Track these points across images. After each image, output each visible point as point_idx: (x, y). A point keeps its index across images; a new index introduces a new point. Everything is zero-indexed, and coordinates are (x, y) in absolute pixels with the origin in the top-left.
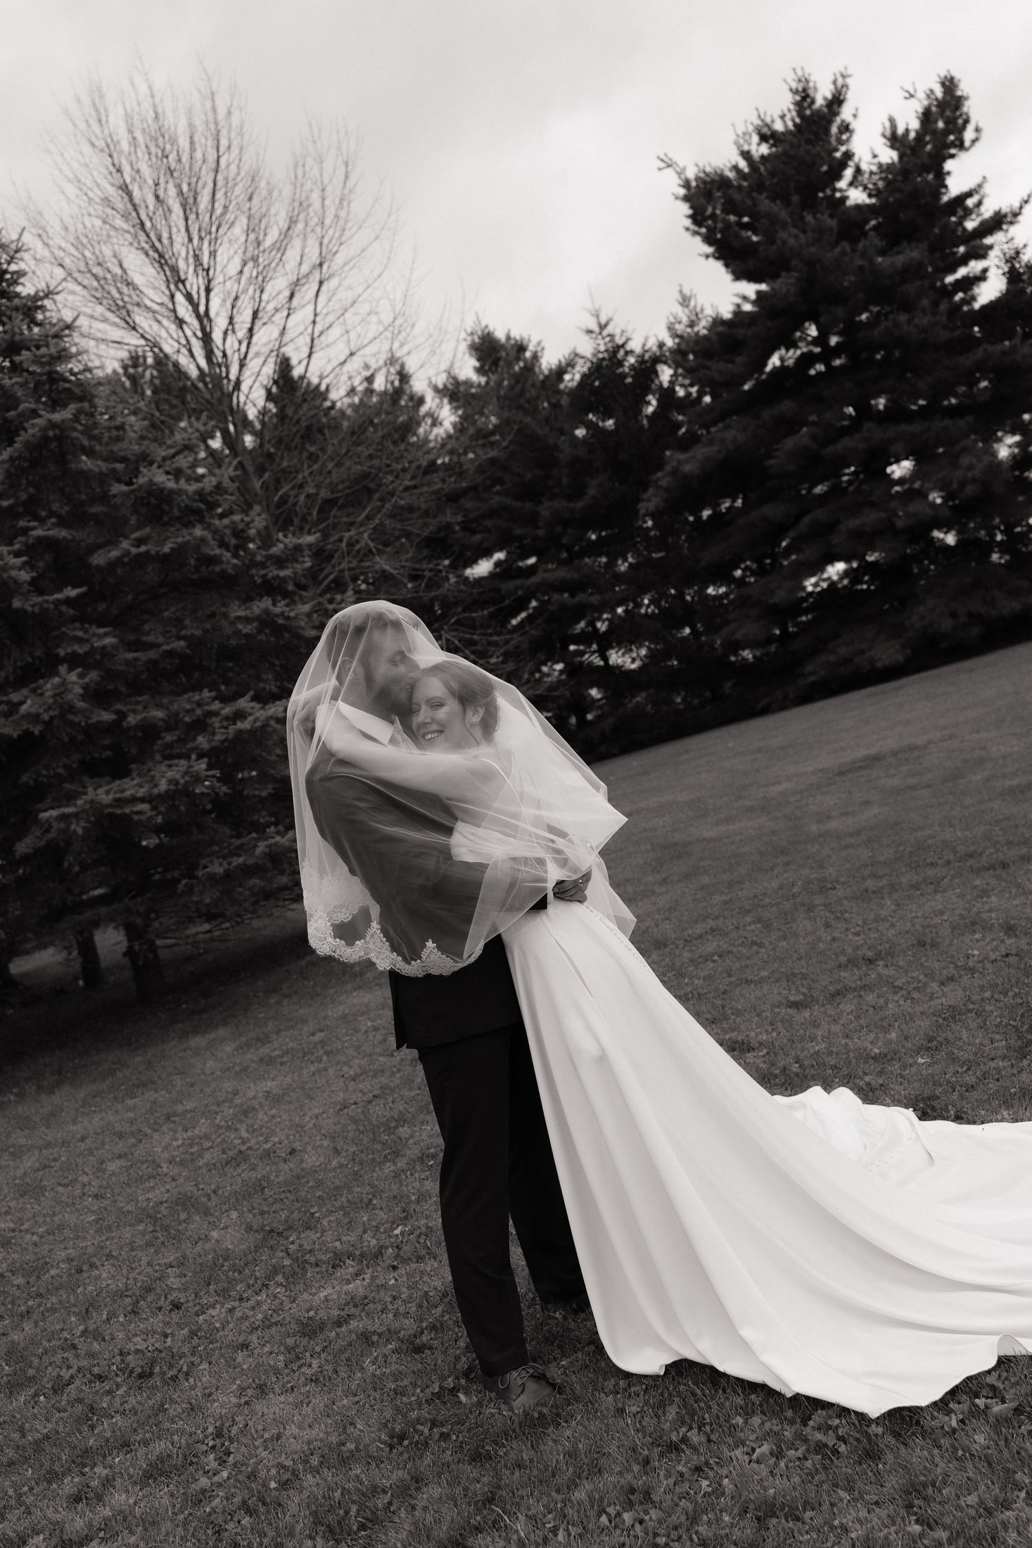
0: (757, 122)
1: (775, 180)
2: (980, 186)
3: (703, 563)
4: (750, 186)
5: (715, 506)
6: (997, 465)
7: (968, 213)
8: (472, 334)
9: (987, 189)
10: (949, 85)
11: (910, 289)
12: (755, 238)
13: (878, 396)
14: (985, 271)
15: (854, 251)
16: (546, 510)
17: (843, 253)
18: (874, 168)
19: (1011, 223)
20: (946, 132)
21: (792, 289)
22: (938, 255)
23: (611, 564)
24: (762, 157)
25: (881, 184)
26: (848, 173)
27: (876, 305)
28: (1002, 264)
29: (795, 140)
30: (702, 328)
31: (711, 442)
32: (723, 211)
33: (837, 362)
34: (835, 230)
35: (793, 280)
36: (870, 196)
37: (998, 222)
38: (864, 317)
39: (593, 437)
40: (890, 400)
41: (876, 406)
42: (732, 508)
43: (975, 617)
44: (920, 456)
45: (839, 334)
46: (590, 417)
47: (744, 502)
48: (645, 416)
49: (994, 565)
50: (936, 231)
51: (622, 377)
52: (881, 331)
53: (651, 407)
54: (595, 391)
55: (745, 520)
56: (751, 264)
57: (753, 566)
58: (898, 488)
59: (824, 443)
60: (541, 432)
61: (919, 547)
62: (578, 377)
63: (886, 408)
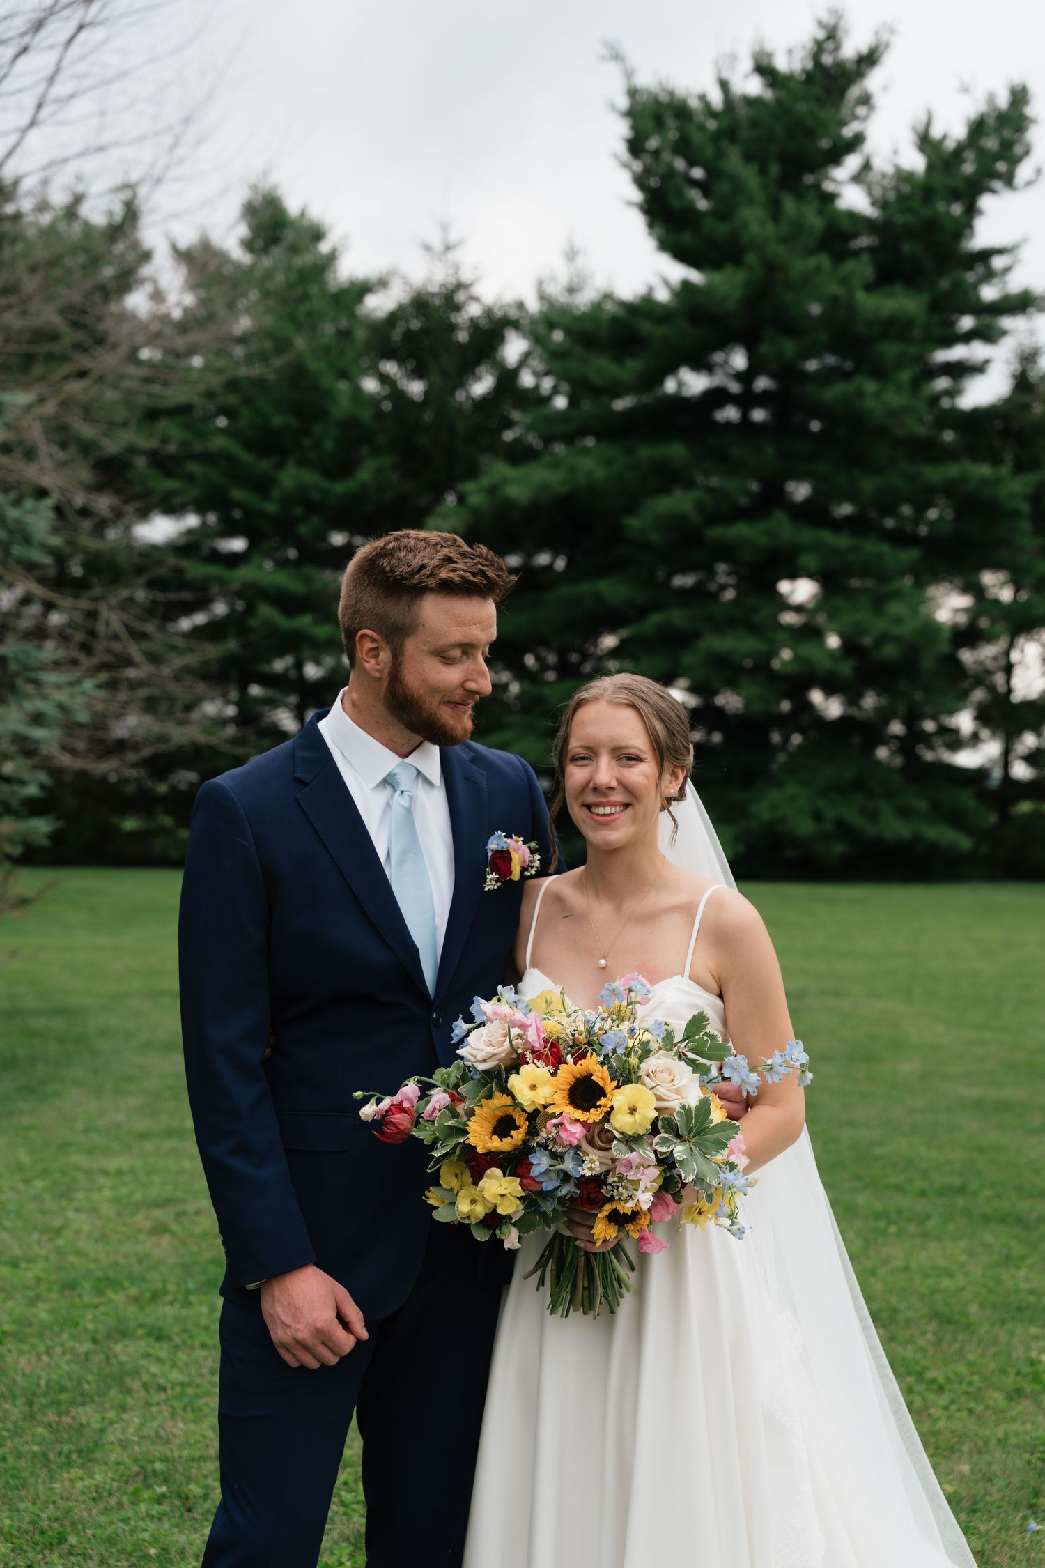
0: (758, 45)
1: (756, 133)
2: (1017, 245)
4: (718, 130)
5: (529, 555)
6: (931, 628)
7: (990, 275)
9: (1025, 253)
10: (1019, 96)
11: (890, 350)
12: (702, 204)
13: (800, 477)
14: (987, 362)
15: (833, 271)
16: (291, 477)
17: (818, 270)
18: (889, 170)
19: (1042, 310)
20: (998, 156)
22: (936, 318)
24: (746, 98)
25: (892, 194)
26: (852, 163)
27: (834, 354)
28: (1012, 361)
29: (799, 92)
30: (584, 299)
31: (556, 464)
32: (672, 150)
33: (758, 415)
34: (818, 233)
35: (739, 281)
36: (873, 204)
37: (1023, 303)
38: (812, 365)
39: (386, 398)
40: (816, 492)
41: (793, 492)
42: (549, 568)
43: (844, 829)
44: (830, 582)
45: (773, 376)
46: (390, 368)
47: (568, 565)
48: (469, 397)
49: (879, 764)
50: (944, 284)
51: (453, 328)
52: (831, 394)
53: (482, 386)
54: (409, 335)
55: (564, 591)
56: (687, 238)
57: (552, 659)
58: (789, 618)
59: (712, 518)
60: (313, 365)
61: (786, 706)
62: (392, 306)
63: (806, 501)
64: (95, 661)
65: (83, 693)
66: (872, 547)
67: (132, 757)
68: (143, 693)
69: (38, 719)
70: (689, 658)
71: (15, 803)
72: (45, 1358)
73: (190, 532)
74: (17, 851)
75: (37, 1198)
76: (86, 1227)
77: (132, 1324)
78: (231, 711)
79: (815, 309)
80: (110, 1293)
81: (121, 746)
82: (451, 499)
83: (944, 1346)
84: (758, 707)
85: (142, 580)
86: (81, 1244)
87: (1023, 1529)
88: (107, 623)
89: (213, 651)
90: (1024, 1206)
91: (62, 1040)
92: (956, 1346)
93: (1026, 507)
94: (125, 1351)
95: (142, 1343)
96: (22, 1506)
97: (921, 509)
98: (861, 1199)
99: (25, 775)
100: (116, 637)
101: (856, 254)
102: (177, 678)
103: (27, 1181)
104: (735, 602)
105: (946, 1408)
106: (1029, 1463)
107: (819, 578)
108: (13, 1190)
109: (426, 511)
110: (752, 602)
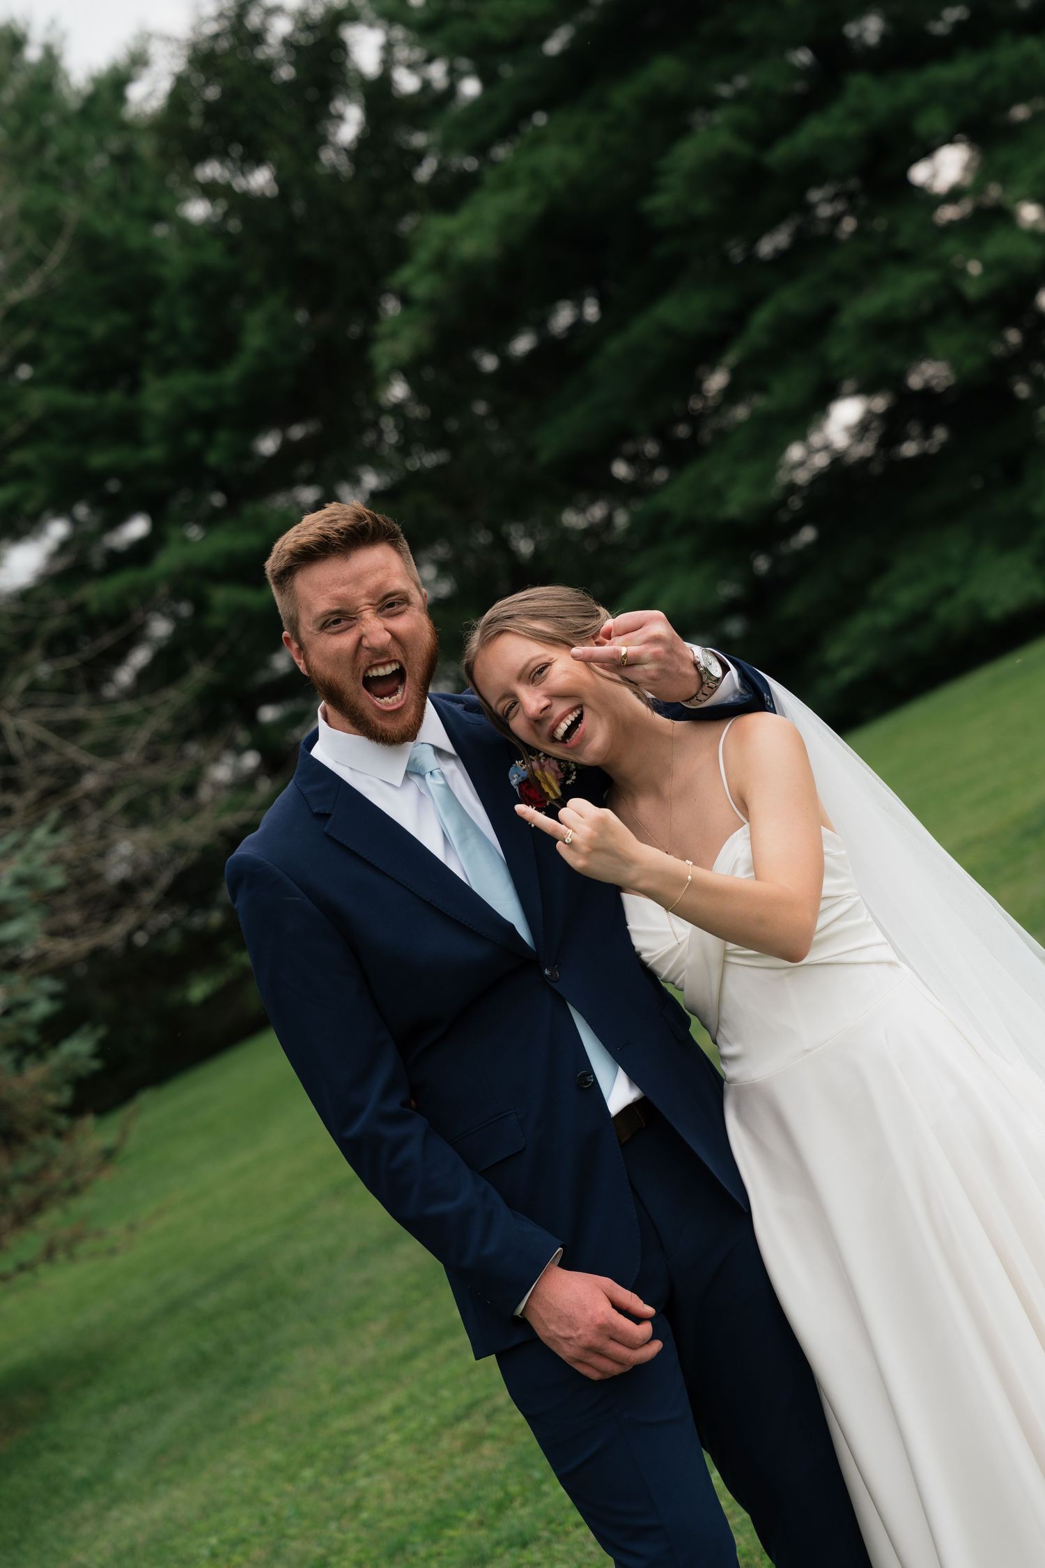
3: (545, 456)
5: (541, 325)
13: (859, 12)
31: (508, 181)
39: (226, 215)
40: (889, 19)
41: (860, 36)
42: (579, 325)
44: (979, 132)
46: (211, 170)
47: (603, 307)
48: (340, 150)
51: (267, 68)
54: (212, 112)
55: (614, 346)
57: (651, 448)
58: (948, 213)
59: (765, 138)
60: (105, 226)
61: (1013, 336)
62: (165, 85)
63: (884, 38)
64: (31, 795)
65: (40, 847)
66: (1010, 54)
67: (148, 896)
68: (117, 803)
70: (837, 349)
71: (31, 1037)
73: (64, 547)
74: (65, 1096)
75: (315, 1487)
76: (387, 1485)
77: (487, 1547)
78: (251, 760)
80: (447, 1533)
81: (127, 890)
82: (391, 307)
84: (972, 363)
85: (35, 653)
86: (390, 1503)
88: (20, 735)
89: (176, 697)
91: (251, 1305)
99: (24, 994)
100: (42, 747)
102: (153, 758)
103: (292, 1479)
104: (859, 233)
107: (959, 136)
108: (280, 1495)
109: (366, 341)
110: (880, 224)
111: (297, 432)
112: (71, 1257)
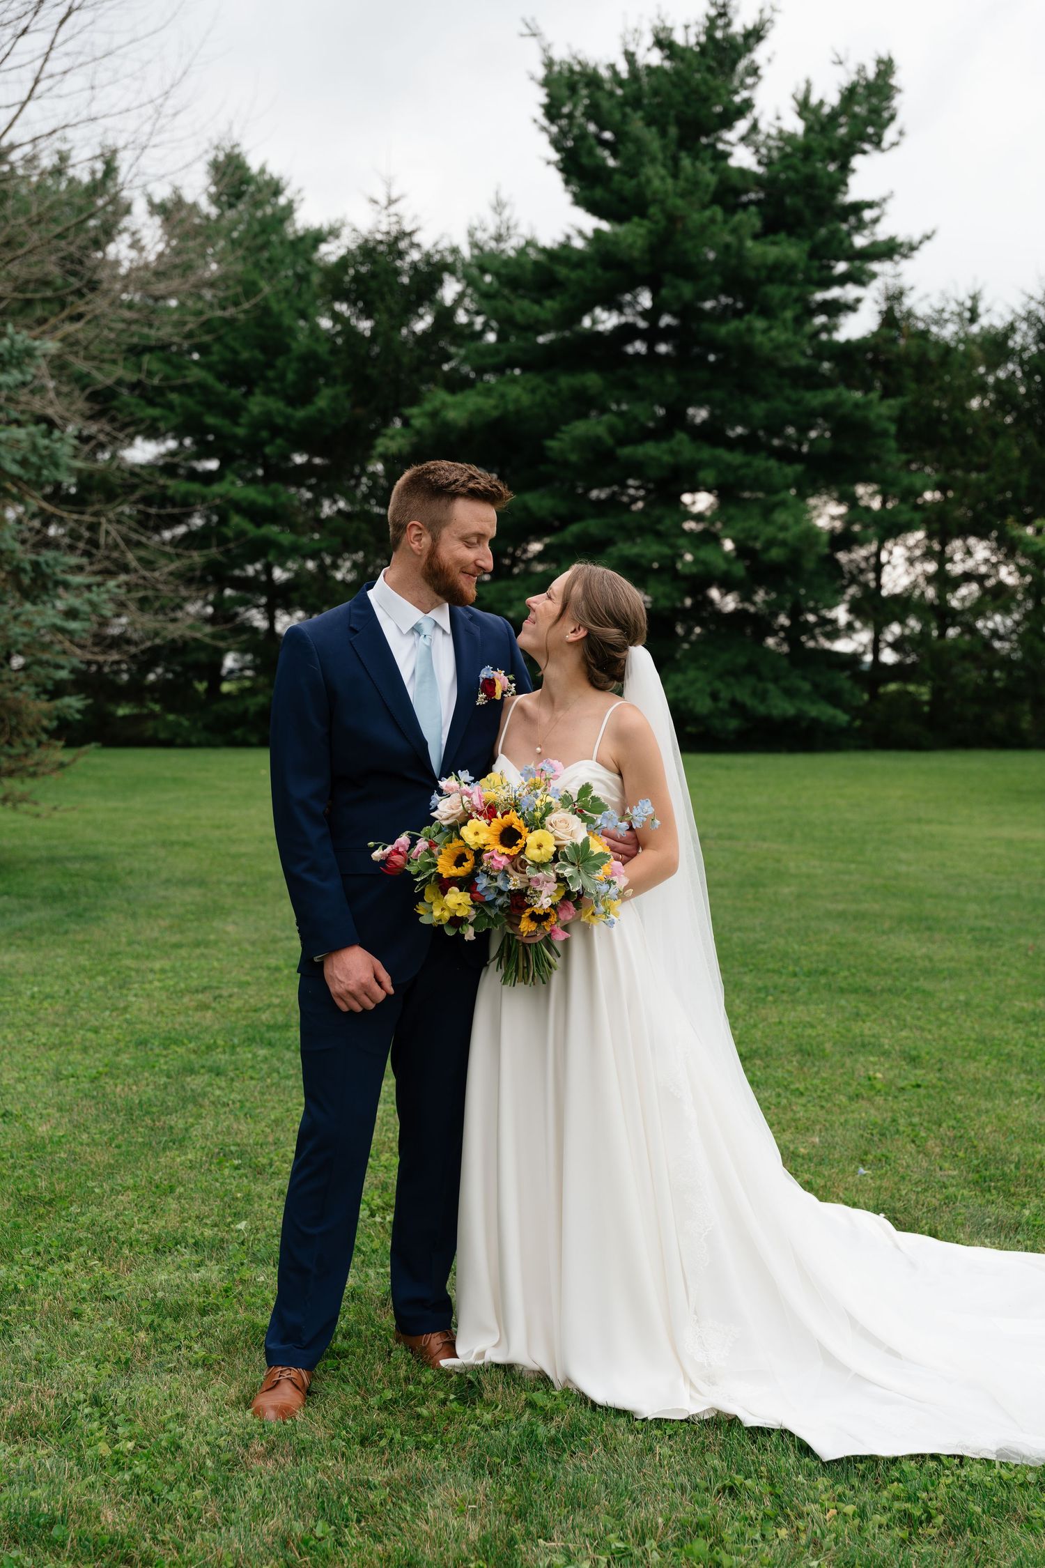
0: (658, 23)
1: (657, 100)
2: (884, 200)
4: (624, 96)
6: (812, 534)
7: (861, 226)
8: (217, 148)
9: (889, 207)
10: (886, 67)
11: (776, 292)
12: (611, 162)
13: (700, 404)
14: (858, 300)
15: (725, 222)
16: (258, 404)
17: (712, 220)
18: (774, 132)
19: (905, 256)
20: (868, 121)
21: (640, 243)
22: (816, 263)
23: (315, 503)
24: (648, 67)
25: (775, 154)
26: (742, 126)
27: (728, 295)
28: (881, 299)
29: (695, 63)
30: (510, 247)
31: (488, 392)
32: (584, 114)
33: (663, 348)
34: (712, 188)
35: (642, 231)
36: (760, 163)
37: (889, 250)
38: (708, 305)
39: (339, 333)
40: (712, 415)
41: (693, 416)
43: (737, 707)
44: (726, 494)
45: (674, 314)
46: (342, 308)
48: (412, 332)
49: (768, 651)
50: (823, 232)
51: (397, 272)
52: (723, 331)
53: (423, 324)
54: (359, 278)
56: (599, 193)
58: (689, 525)
59: (623, 441)
60: (276, 306)
61: (688, 602)
62: (342, 252)
63: (704, 422)
64: (96, 566)
65: (108, 591)
66: (761, 463)
68: (139, 594)
69: (72, 614)
71: (50, 686)
72: (134, 1088)
73: (172, 454)
74: (53, 725)
75: (103, 988)
76: (145, 1007)
77: (197, 1066)
78: (209, 610)
79: (711, 256)
80: (174, 1047)
81: (115, 641)
82: (398, 423)
83: (805, 1069)
84: (664, 603)
85: (131, 498)
86: (144, 1017)
87: (855, 1172)
88: (107, 535)
89: (197, 557)
90: (872, 982)
91: (97, 879)
92: (815, 1069)
93: (893, 429)
94: (195, 1083)
95: (206, 1077)
96: (139, 1172)
97: (803, 430)
98: (747, 979)
100: (114, 546)
101: (745, 206)
102: (167, 582)
103: (91, 978)
104: (642, 511)
105: (804, 1106)
106: (862, 1136)
107: (715, 492)
108: (82, 983)
109: (376, 434)
110: (657, 512)
111: (317, 461)
112: (14, 808)
